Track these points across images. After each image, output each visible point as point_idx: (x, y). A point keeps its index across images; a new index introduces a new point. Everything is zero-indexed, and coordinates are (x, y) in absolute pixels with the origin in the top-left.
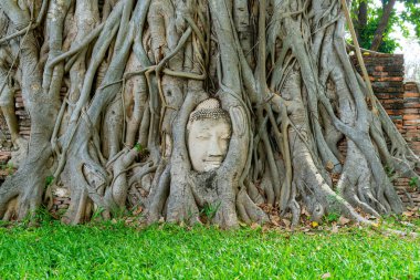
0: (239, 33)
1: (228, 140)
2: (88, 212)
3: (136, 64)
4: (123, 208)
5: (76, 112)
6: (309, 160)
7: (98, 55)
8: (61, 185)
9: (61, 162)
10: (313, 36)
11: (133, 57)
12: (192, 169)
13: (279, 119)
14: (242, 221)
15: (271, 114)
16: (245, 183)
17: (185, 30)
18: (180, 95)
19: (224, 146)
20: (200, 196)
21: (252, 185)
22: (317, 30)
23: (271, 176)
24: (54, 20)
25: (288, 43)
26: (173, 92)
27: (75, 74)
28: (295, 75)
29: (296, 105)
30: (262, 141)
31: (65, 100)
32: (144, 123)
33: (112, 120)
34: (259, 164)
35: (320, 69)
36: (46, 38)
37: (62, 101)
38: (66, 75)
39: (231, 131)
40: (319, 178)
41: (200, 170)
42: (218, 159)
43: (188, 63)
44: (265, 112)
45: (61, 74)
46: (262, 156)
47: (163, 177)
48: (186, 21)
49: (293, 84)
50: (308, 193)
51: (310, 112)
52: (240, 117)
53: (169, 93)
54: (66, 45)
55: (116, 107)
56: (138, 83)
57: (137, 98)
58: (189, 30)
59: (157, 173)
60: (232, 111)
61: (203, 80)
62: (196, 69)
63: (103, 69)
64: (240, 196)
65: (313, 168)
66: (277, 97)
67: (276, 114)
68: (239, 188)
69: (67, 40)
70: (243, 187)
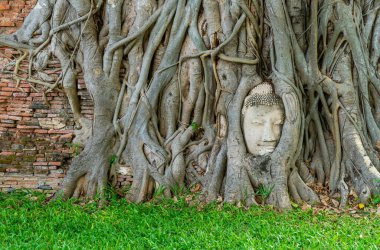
0: (291, 18)
1: (281, 126)
2: (150, 189)
3: (191, 48)
4: (182, 185)
5: (135, 94)
6: (358, 143)
7: (155, 39)
8: (123, 164)
9: (123, 142)
10: (365, 18)
11: (189, 40)
12: (247, 151)
13: (330, 100)
14: (294, 201)
15: (322, 96)
16: (297, 164)
17: (239, 16)
18: (234, 79)
19: (277, 132)
20: (255, 178)
21: (303, 165)
22: (368, 12)
23: (322, 156)
24: (113, 6)
25: (340, 26)
26: (228, 76)
27: (133, 57)
28: (345, 58)
29: (346, 88)
30: (313, 120)
31: (125, 82)
32: (199, 103)
33: (169, 101)
34: (310, 143)
35: (371, 50)
36: (106, 23)
37: (121, 82)
38: (125, 57)
39: (284, 117)
40: (367, 160)
41: (255, 153)
42: (272, 144)
43: (242, 47)
44: (316, 93)
45: (121, 58)
46: (313, 135)
47: (220, 157)
48: (241, 8)
49: (344, 67)
50: (356, 175)
51: (360, 93)
52: (292, 102)
53: (225, 77)
54: (125, 31)
55: (172, 89)
56: (193, 65)
57: (193, 79)
58: (243, 16)
59: (213, 153)
60: (285, 97)
61: (257, 64)
62: (250, 54)
63: (160, 53)
64: (292, 177)
65: (362, 150)
66: (329, 80)
67: (327, 96)
68: (291, 169)
69: (126, 25)
70: (295, 168)
